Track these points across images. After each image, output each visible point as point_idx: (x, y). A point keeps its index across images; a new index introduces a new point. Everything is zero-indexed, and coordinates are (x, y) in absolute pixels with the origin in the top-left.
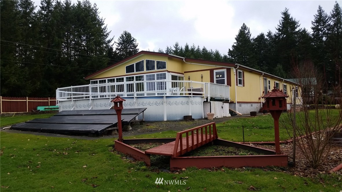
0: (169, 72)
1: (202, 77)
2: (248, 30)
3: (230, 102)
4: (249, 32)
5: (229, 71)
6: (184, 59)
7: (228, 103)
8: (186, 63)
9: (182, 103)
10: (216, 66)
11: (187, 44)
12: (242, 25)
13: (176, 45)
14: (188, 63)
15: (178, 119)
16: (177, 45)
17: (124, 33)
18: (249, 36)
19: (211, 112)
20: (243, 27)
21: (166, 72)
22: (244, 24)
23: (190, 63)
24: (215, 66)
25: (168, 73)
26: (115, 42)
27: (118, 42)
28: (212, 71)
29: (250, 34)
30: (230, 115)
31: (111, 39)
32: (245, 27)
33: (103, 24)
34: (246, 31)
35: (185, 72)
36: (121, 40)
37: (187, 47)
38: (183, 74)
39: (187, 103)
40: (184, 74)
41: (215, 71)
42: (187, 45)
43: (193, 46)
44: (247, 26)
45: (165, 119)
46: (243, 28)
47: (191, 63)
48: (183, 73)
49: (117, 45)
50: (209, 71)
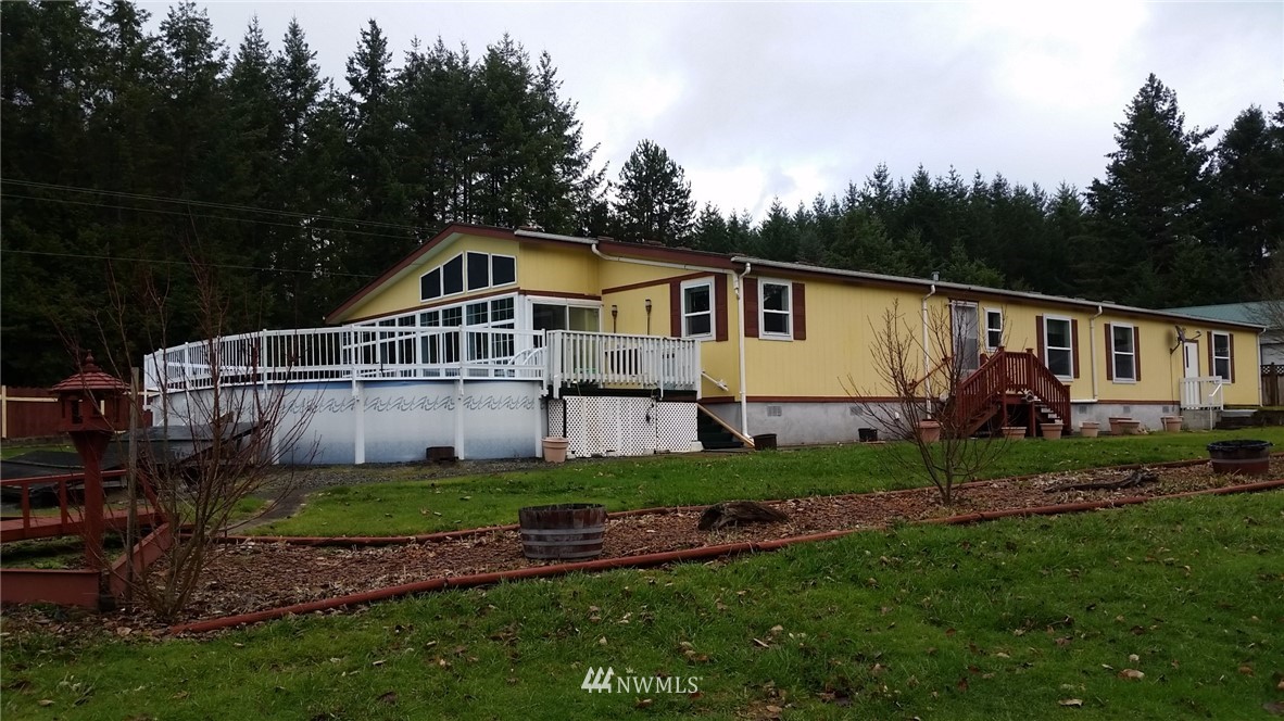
0: (525, 293)
1: (649, 308)
2: (1169, 99)
3: (699, 397)
4: (1174, 109)
5: (721, 282)
6: (594, 247)
7: (695, 402)
8: (607, 258)
9: (424, 404)
10: (687, 267)
11: (922, 167)
12: (1143, 82)
13: (877, 177)
14: (611, 258)
15: (409, 457)
16: (881, 176)
17: (640, 150)
18: (1177, 124)
19: (565, 436)
20: (1149, 89)
21: (514, 295)
22: (1152, 76)
23: (616, 259)
24: (683, 267)
25: (522, 296)
26: (610, 184)
27: (620, 183)
28: (675, 284)
29: (1177, 117)
30: (698, 447)
31: (596, 175)
32: (1158, 90)
33: (569, 124)
34: (1160, 103)
35: (605, 292)
36: (629, 174)
37: (922, 180)
38: (599, 298)
39: (448, 404)
40: (603, 297)
41: (685, 285)
42: (920, 172)
43: (950, 176)
44: (1165, 84)
45: (360, 460)
46: (1147, 92)
47: (621, 259)
48: (599, 294)
49: (618, 191)
50: (668, 285)
